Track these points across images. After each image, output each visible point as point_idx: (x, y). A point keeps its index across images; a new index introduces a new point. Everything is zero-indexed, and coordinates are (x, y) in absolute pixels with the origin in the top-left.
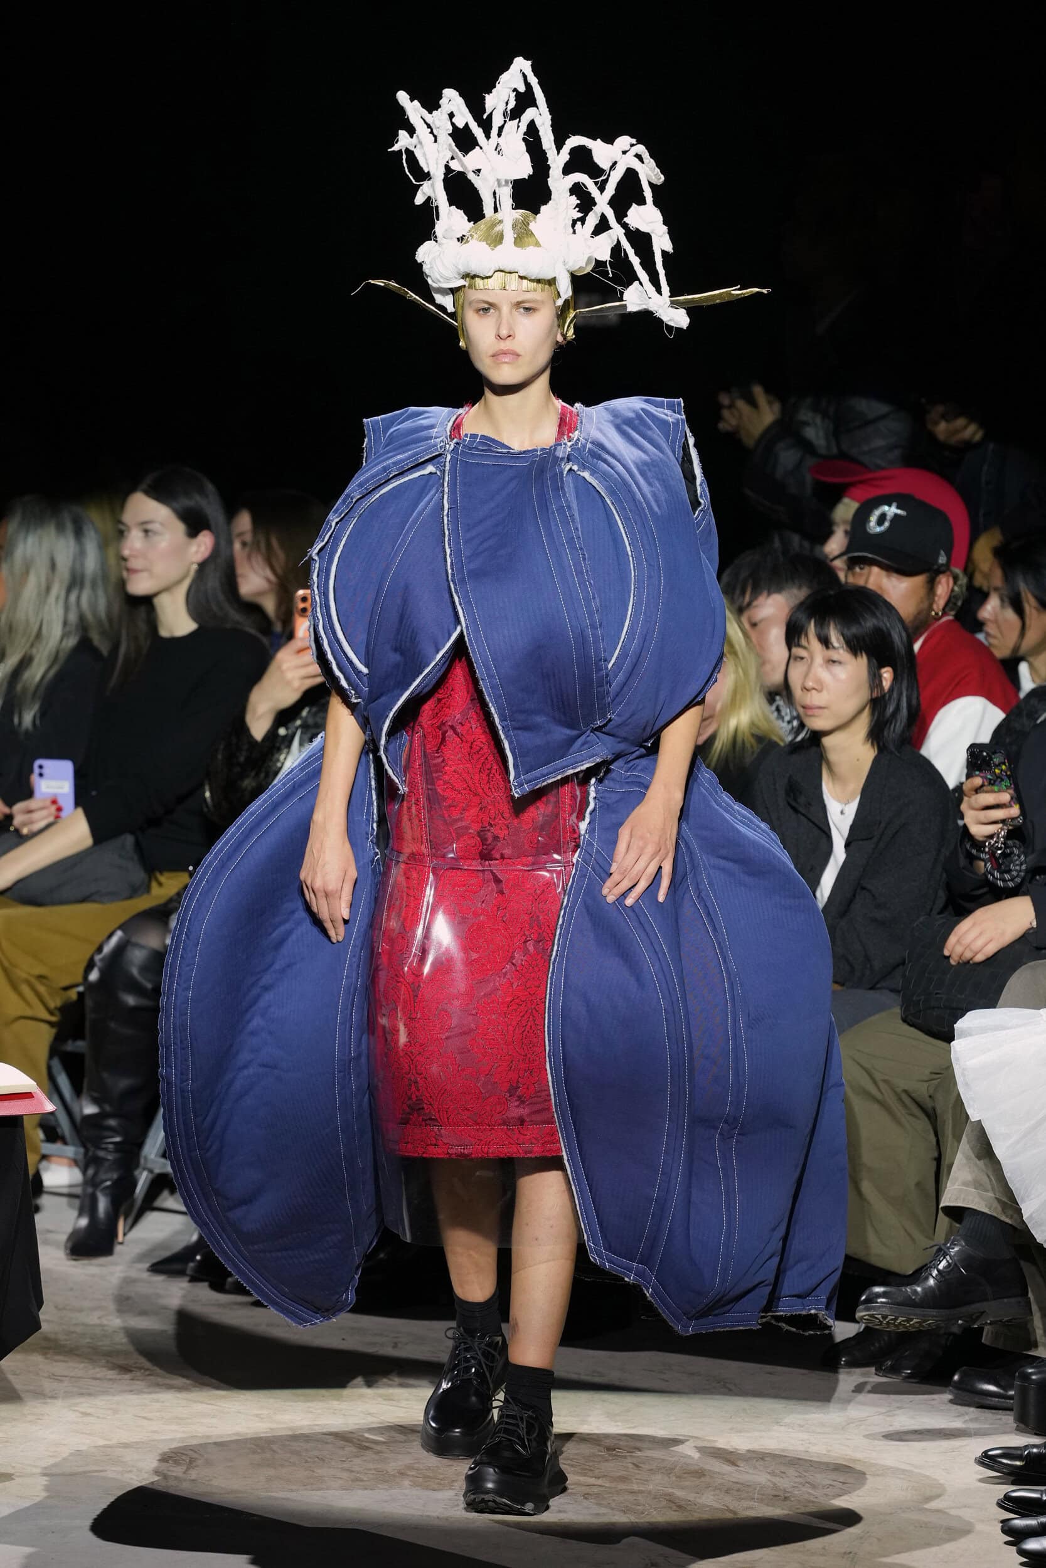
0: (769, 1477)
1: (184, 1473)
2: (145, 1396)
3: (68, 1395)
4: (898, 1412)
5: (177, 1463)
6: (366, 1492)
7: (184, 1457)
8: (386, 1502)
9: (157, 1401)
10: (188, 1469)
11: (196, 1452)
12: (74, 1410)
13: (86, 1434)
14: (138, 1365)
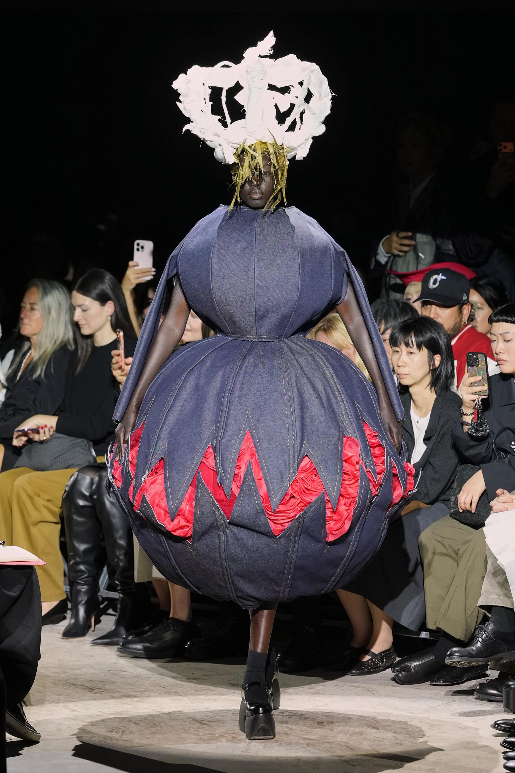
0: (393, 734)
1: (120, 737)
2: (101, 701)
3: (65, 701)
4: (453, 703)
5: (116, 732)
6: (205, 744)
7: (120, 730)
8: (214, 749)
9: (107, 704)
10: (121, 736)
11: (125, 727)
12: (68, 709)
13: (74, 720)
14: (97, 687)
